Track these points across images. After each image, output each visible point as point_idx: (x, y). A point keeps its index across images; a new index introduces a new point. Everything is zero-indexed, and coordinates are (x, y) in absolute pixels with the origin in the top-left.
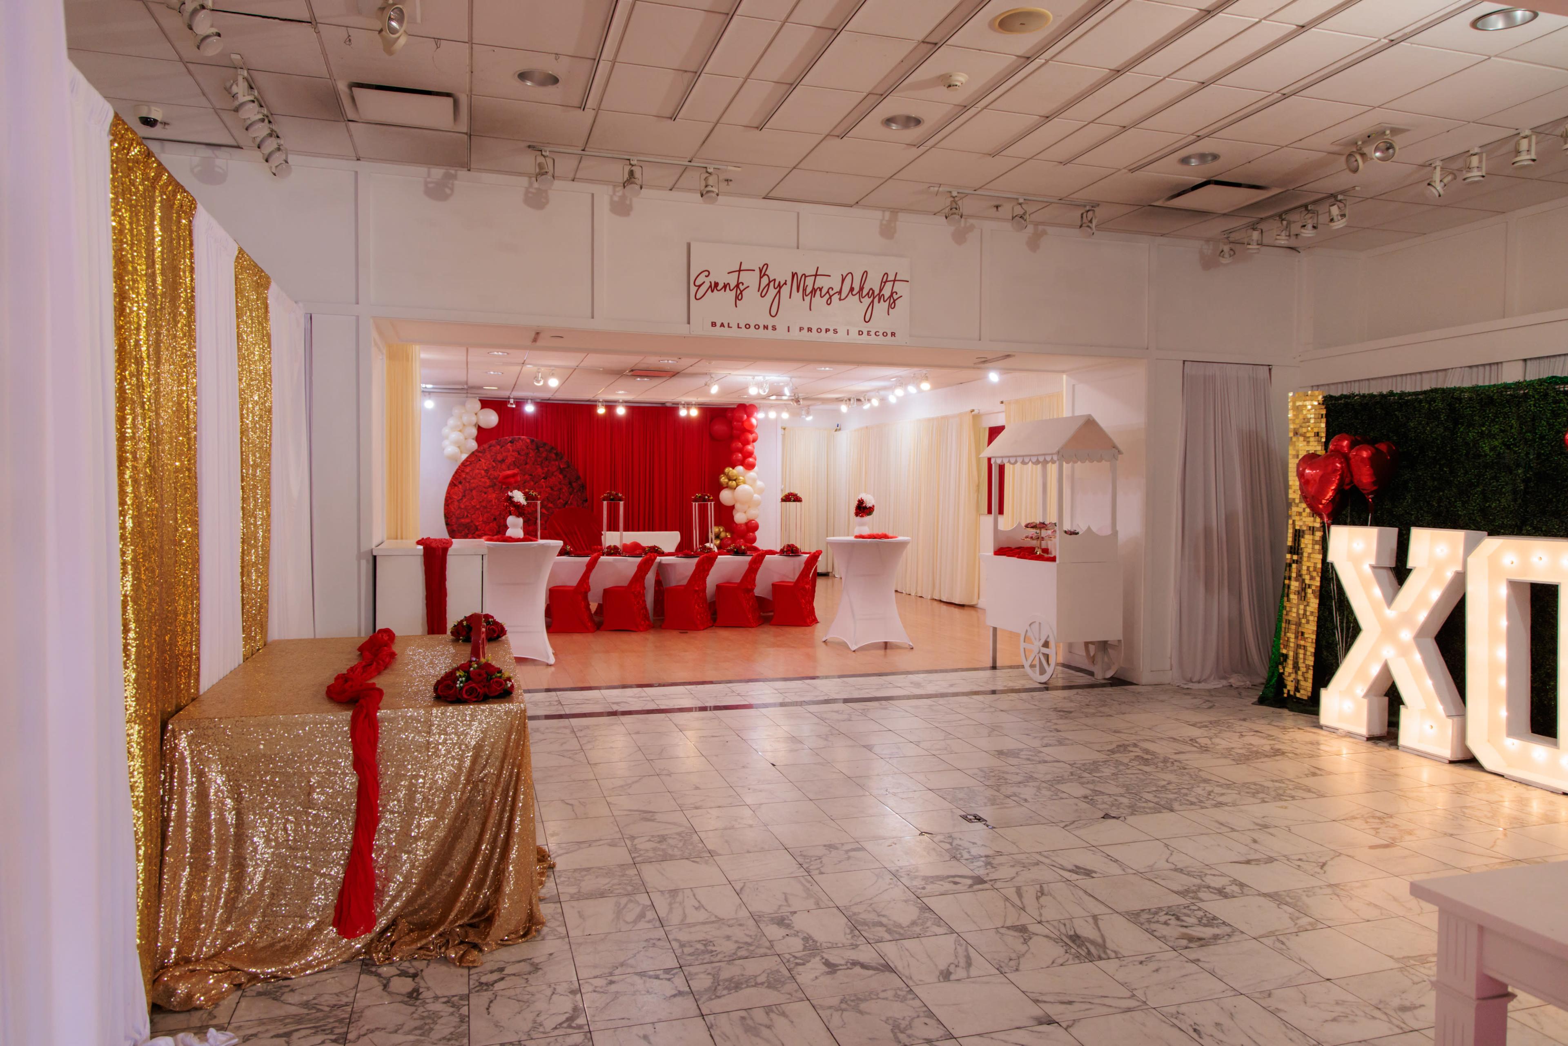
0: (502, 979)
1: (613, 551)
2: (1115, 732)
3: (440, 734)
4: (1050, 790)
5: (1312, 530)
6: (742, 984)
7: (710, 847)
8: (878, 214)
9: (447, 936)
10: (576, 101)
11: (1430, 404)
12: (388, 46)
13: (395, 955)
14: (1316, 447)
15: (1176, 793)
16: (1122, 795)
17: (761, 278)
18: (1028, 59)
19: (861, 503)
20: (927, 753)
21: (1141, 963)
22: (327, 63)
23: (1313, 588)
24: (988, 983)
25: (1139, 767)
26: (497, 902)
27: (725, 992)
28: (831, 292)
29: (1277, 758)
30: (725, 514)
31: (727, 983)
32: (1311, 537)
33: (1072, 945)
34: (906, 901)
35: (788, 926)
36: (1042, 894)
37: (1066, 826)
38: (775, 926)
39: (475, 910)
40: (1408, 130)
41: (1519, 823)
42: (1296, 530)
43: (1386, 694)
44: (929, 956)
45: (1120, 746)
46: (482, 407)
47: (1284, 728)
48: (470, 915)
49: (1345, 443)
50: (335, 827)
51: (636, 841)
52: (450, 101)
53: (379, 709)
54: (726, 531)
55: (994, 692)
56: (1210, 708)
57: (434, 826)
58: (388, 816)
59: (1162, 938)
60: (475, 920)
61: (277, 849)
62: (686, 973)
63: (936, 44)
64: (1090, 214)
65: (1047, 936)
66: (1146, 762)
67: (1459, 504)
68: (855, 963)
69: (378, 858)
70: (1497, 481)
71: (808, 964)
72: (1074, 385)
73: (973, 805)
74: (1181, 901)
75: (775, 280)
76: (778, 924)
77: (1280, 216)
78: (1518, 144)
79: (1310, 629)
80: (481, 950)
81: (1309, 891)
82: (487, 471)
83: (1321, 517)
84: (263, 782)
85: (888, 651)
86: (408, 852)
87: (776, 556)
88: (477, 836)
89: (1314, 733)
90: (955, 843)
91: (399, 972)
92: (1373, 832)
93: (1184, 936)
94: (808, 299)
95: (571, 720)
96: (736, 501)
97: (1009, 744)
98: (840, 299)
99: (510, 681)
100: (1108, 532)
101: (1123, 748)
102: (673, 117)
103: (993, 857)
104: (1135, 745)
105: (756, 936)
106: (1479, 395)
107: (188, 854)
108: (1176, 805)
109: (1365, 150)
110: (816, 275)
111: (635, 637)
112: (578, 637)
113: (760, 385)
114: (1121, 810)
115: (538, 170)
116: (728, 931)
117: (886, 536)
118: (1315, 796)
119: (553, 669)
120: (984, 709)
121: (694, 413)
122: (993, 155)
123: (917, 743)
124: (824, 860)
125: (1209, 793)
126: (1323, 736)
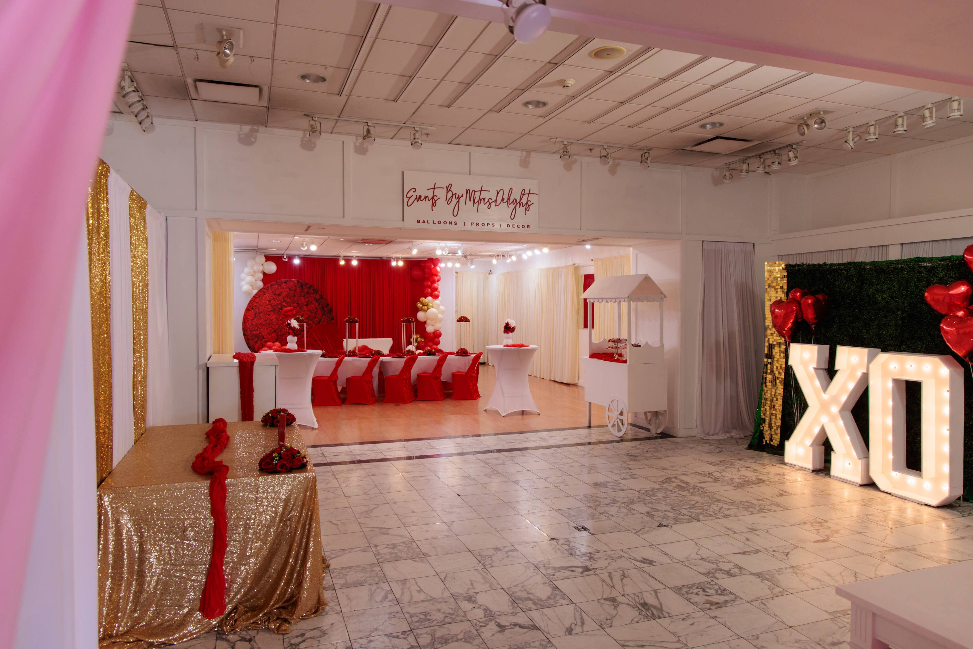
0: (304, 641)
1: (352, 354)
2: (664, 469)
3: (264, 493)
4: (626, 508)
5: (780, 344)
6: (449, 640)
7: (424, 551)
8: (519, 153)
9: (269, 615)
10: (336, 90)
11: (847, 272)
12: (223, 63)
13: (237, 627)
14: (781, 295)
15: (701, 509)
16: (669, 511)
17: (447, 192)
18: (611, 72)
19: (507, 325)
20: (552, 485)
21: (683, 619)
22: (182, 68)
23: (780, 379)
24: (595, 635)
25: (680, 492)
26: (299, 593)
27: (439, 646)
28: (490, 201)
29: (760, 485)
30: (421, 326)
31: (440, 640)
32: (779, 348)
33: (643, 609)
34: (544, 584)
35: (474, 602)
36: (624, 577)
37: (637, 532)
38: (466, 602)
39: (286, 599)
40: (833, 112)
41: (900, 524)
42: (770, 344)
43: (824, 444)
44: (559, 619)
45: (667, 478)
46: (266, 261)
47: (764, 465)
48: (283, 601)
49: (798, 294)
50: (200, 551)
51: (378, 548)
52: (257, 90)
53: (227, 478)
54: (421, 337)
55: (590, 444)
56: (720, 452)
57: (261, 548)
58: (232, 543)
59: (695, 604)
60: (285, 604)
61: (164, 566)
62: (415, 634)
63: (556, 64)
64: (647, 155)
65: (628, 604)
66: (683, 489)
67: (864, 331)
68: (515, 625)
69: (226, 569)
70: (886, 318)
71: (487, 626)
72: (637, 254)
73: (581, 520)
74: (705, 579)
75: (456, 194)
76: (468, 601)
77: (759, 156)
78: (896, 121)
79: (779, 404)
80: (289, 623)
81: (779, 571)
82: (270, 301)
83: (785, 338)
84: (156, 525)
85: (524, 416)
86: (245, 565)
87: (454, 356)
88: (286, 554)
89: (781, 468)
90: (571, 544)
91: (240, 638)
92: (816, 532)
93: (708, 602)
94: (476, 205)
95: (331, 466)
96: (428, 319)
97: (601, 478)
98: (496, 205)
99: (306, 458)
100: (658, 345)
101: (669, 480)
102: (395, 100)
103: (594, 553)
104: (676, 478)
105: (455, 608)
106: (875, 267)
107: (110, 571)
108: (701, 517)
109: (809, 122)
110: (481, 191)
111: (367, 409)
112: (331, 409)
113: (443, 249)
114: (669, 521)
115: (310, 129)
116: (439, 606)
117: (523, 346)
118: (782, 509)
119: (317, 431)
120: (585, 455)
121: (401, 264)
122: (589, 122)
123: (545, 479)
124: (494, 558)
125: (721, 508)
126: (787, 469)
